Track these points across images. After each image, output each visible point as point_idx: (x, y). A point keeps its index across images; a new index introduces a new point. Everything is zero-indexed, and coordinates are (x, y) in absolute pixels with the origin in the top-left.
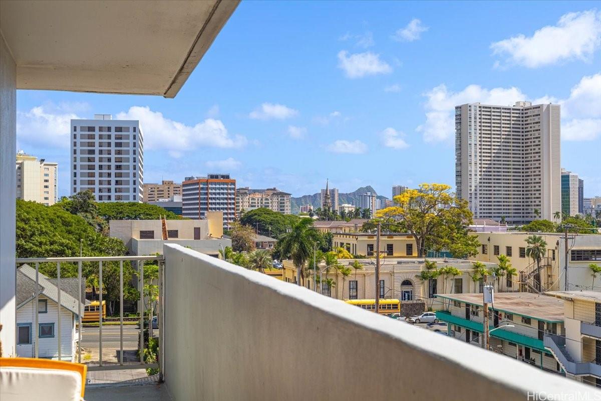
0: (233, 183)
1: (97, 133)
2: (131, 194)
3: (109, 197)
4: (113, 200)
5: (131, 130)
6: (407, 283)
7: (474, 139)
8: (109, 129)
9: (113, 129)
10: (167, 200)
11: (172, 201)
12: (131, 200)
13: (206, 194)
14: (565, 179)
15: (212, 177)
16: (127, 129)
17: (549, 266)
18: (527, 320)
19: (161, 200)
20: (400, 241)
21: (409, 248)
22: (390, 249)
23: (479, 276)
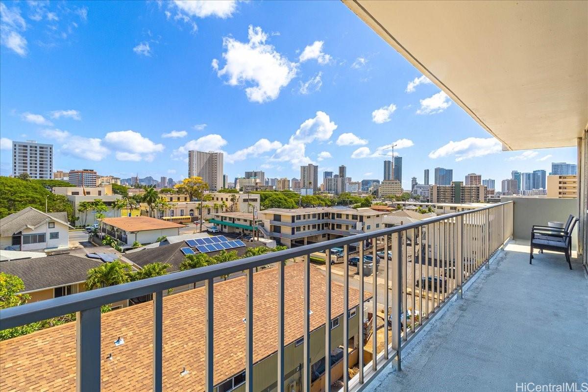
0: (95, 173)
1: (29, 148)
2: (49, 176)
3: (36, 177)
4: (38, 178)
5: (49, 148)
6: (192, 210)
7: (195, 162)
8: (36, 147)
9: (38, 147)
10: (60, 179)
11: (63, 179)
12: (49, 178)
13: (82, 177)
14: (224, 176)
15: (85, 170)
16: (47, 148)
17: (236, 204)
18: (246, 221)
19: (56, 179)
20: (182, 196)
21: (186, 199)
22: (179, 199)
23: (216, 207)
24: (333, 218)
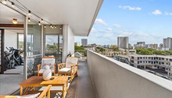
0: (96, 44)
2: (86, 45)
6: (112, 54)
14: (129, 44)
17: (127, 53)
18: (124, 58)
19: (89, 46)
23: (120, 53)
24: (160, 59)
